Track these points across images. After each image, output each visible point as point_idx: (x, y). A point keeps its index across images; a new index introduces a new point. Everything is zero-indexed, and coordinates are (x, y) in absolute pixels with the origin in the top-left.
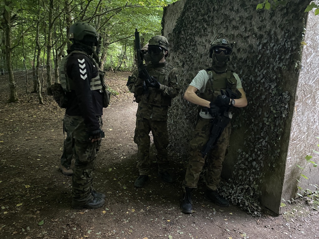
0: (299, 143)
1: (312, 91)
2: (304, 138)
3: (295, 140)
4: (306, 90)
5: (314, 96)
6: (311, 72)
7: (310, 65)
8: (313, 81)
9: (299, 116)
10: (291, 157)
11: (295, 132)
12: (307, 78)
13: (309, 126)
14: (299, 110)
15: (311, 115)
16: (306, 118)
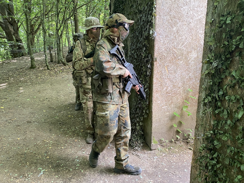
0: (174, 95)
1: (183, 54)
2: (179, 91)
3: (170, 93)
4: (176, 53)
5: (186, 58)
6: (179, 38)
7: (177, 32)
8: (183, 46)
9: (171, 73)
10: (166, 107)
11: (168, 87)
12: (175, 44)
13: (184, 82)
14: (169, 69)
15: (184, 73)
16: (179, 76)
